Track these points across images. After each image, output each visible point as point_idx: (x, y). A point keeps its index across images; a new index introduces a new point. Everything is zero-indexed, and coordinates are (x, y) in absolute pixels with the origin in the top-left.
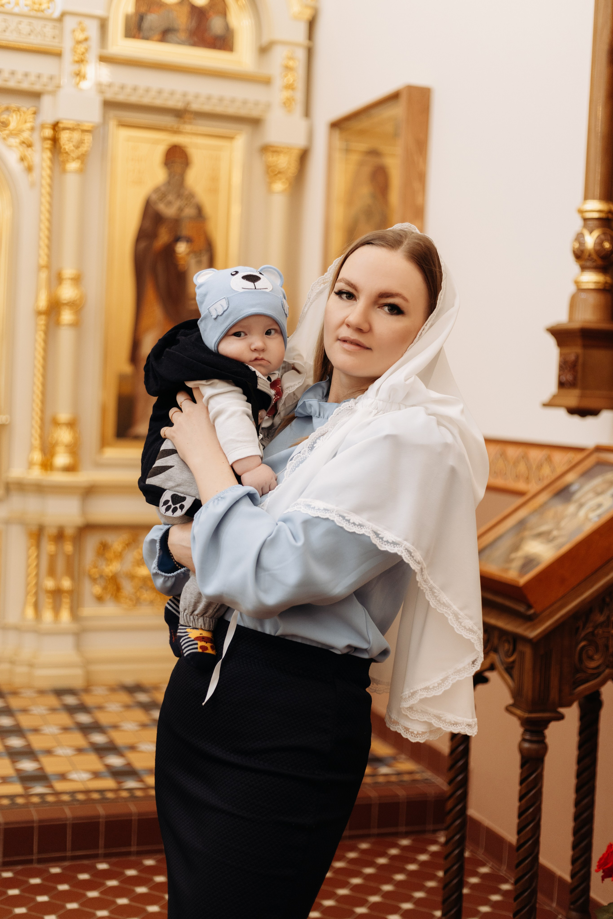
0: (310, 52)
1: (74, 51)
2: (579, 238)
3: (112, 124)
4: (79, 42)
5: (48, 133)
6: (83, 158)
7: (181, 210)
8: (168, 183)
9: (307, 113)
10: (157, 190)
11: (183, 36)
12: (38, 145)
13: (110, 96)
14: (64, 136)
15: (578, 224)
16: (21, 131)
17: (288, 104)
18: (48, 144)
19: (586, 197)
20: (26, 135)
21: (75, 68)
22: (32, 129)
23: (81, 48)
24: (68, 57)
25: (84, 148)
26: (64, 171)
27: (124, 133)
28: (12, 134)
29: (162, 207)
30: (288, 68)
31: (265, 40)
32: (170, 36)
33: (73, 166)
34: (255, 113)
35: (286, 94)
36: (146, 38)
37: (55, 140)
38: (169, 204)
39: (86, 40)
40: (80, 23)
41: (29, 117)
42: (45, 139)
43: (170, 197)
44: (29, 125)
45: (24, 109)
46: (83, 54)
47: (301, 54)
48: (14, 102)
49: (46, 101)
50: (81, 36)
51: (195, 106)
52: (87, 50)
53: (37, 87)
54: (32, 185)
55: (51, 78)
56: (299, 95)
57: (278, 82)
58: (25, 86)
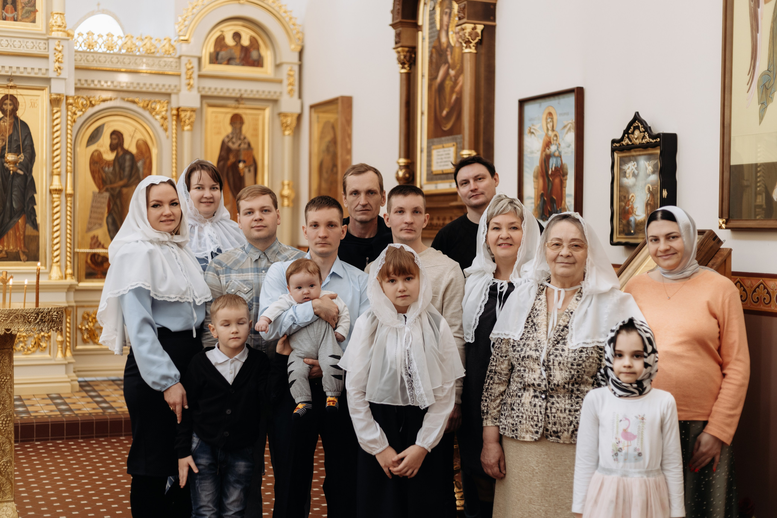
0: (301, 67)
1: (186, 73)
2: (397, 173)
3: (205, 106)
4: (188, 69)
5: (175, 112)
6: (192, 124)
7: (240, 145)
8: (232, 133)
9: (300, 96)
10: (228, 136)
11: (238, 61)
12: (169, 119)
13: (203, 93)
14: (183, 114)
15: (397, 167)
16: (161, 112)
17: (291, 92)
18: (175, 118)
19: (400, 157)
20: (164, 113)
21: (187, 81)
22: (167, 111)
23: (190, 72)
24: (183, 77)
25: (192, 120)
26: (183, 130)
27: (211, 110)
28: (157, 114)
29: (230, 144)
30: (290, 76)
31: (278, 62)
32: (231, 62)
33: (187, 128)
34: (275, 97)
35: (290, 87)
36: (220, 63)
37: (178, 116)
38: (233, 143)
39: (192, 68)
40: (189, 60)
41: (165, 105)
42: (173, 115)
43: (234, 140)
44: (165, 109)
45: (162, 101)
46: (191, 75)
47: (296, 68)
48: (157, 98)
49: (173, 97)
50: (190, 67)
51: (245, 96)
52: (192, 73)
53: (169, 91)
54: (168, 137)
55: (176, 86)
56: (296, 88)
57: (286, 82)
58: (163, 91)
